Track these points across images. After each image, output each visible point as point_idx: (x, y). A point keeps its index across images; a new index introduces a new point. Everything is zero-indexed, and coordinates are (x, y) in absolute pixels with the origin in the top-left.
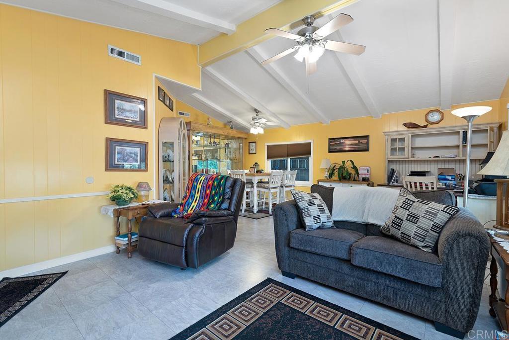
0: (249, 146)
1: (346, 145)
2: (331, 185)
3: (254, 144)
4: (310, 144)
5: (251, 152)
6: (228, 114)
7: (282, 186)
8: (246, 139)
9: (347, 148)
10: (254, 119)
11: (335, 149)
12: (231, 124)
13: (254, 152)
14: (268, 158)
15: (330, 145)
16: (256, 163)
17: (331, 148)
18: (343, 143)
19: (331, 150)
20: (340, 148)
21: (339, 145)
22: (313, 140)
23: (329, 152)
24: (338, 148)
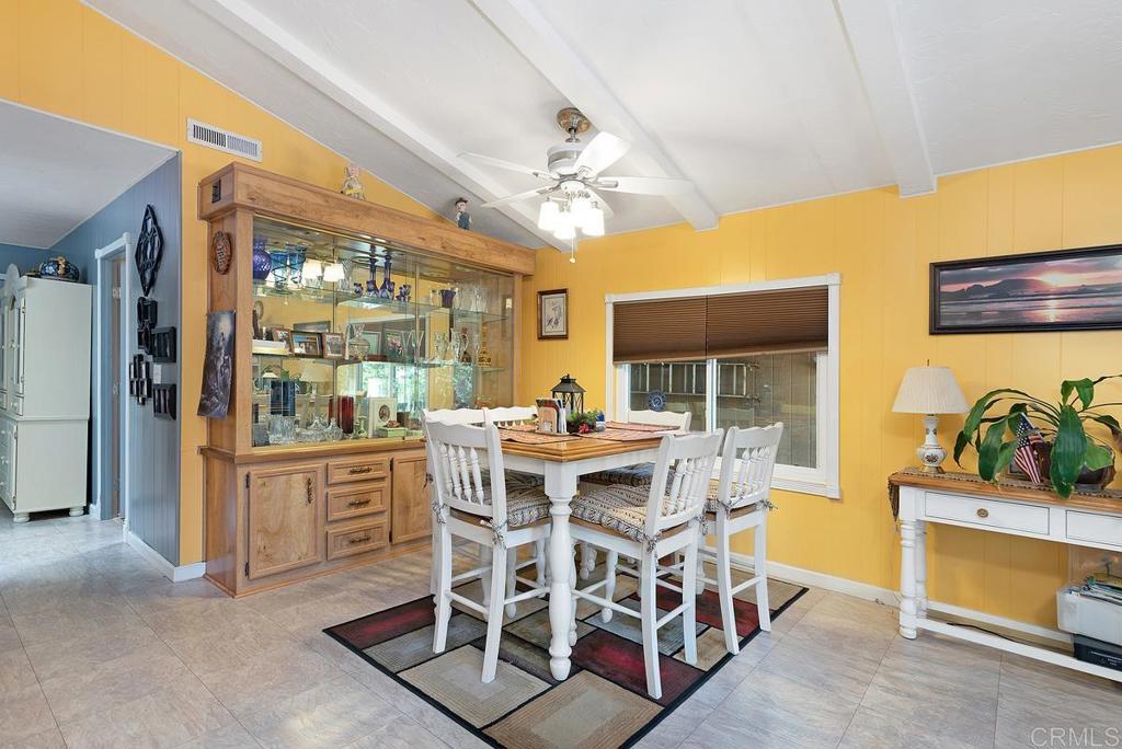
0: (540, 309)
1: (1043, 295)
2: (983, 513)
3: (559, 299)
4: (822, 294)
5: (548, 330)
6: (438, 149)
7: (710, 514)
8: (526, 277)
9: (1052, 312)
10: (555, 158)
11: (977, 314)
12: (463, 207)
13: (559, 330)
14: (619, 355)
15: (936, 297)
16: (566, 381)
17: (945, 309)
18: (1022, 284)
19: (945, 323)
20: (1003, 313)
21: (999, 293)
22: (842, 276)
23: (937, 329)
24: (992, 309)
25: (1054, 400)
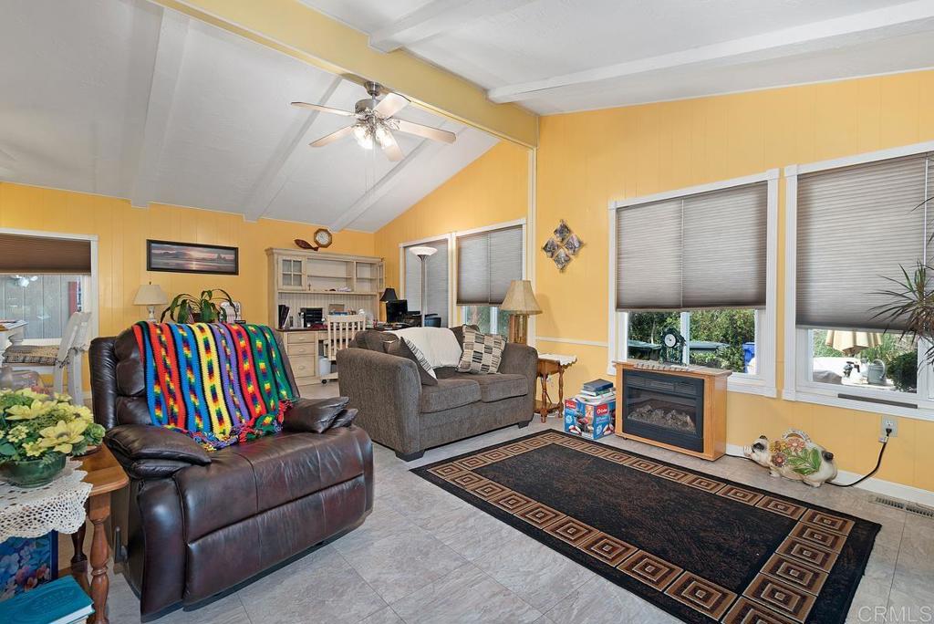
1: (190, 259)
4: (87, 245)
9: (194, 266)
11: (165, 264)
15: (149, 255)
17: (153, 260)
18: (185, 254)
19: (153, 266)
20: (178, 264)
21: (176, 256)
22: (99, 238)
23: (150, 268)
24: (173, 263)
25: (198, 297)
